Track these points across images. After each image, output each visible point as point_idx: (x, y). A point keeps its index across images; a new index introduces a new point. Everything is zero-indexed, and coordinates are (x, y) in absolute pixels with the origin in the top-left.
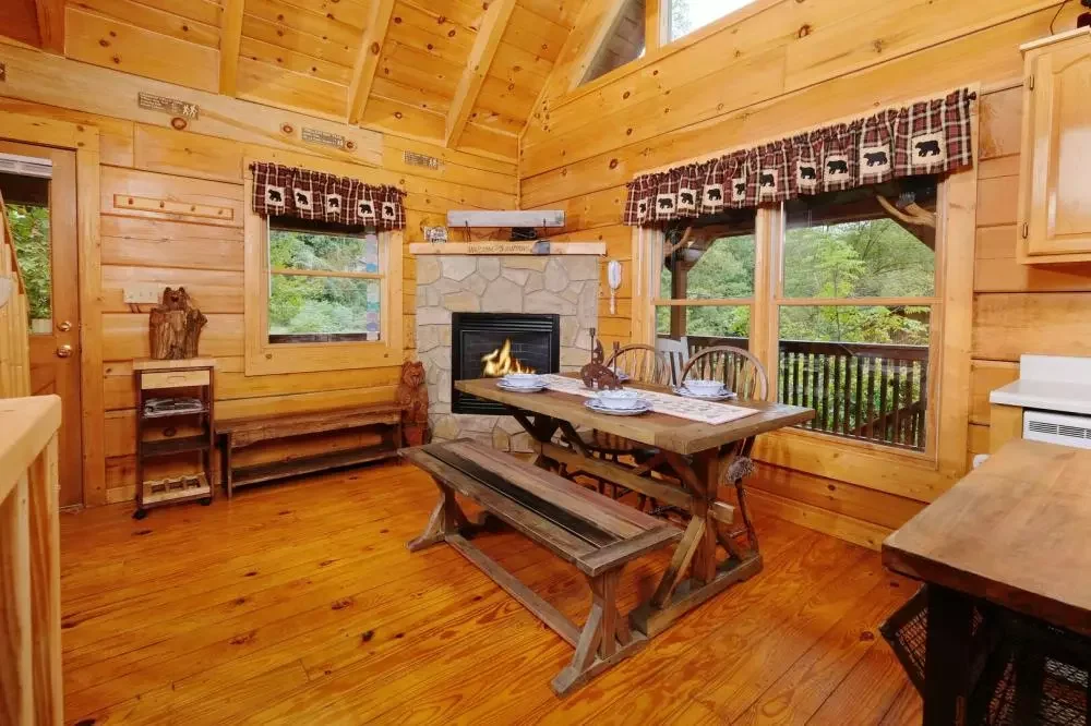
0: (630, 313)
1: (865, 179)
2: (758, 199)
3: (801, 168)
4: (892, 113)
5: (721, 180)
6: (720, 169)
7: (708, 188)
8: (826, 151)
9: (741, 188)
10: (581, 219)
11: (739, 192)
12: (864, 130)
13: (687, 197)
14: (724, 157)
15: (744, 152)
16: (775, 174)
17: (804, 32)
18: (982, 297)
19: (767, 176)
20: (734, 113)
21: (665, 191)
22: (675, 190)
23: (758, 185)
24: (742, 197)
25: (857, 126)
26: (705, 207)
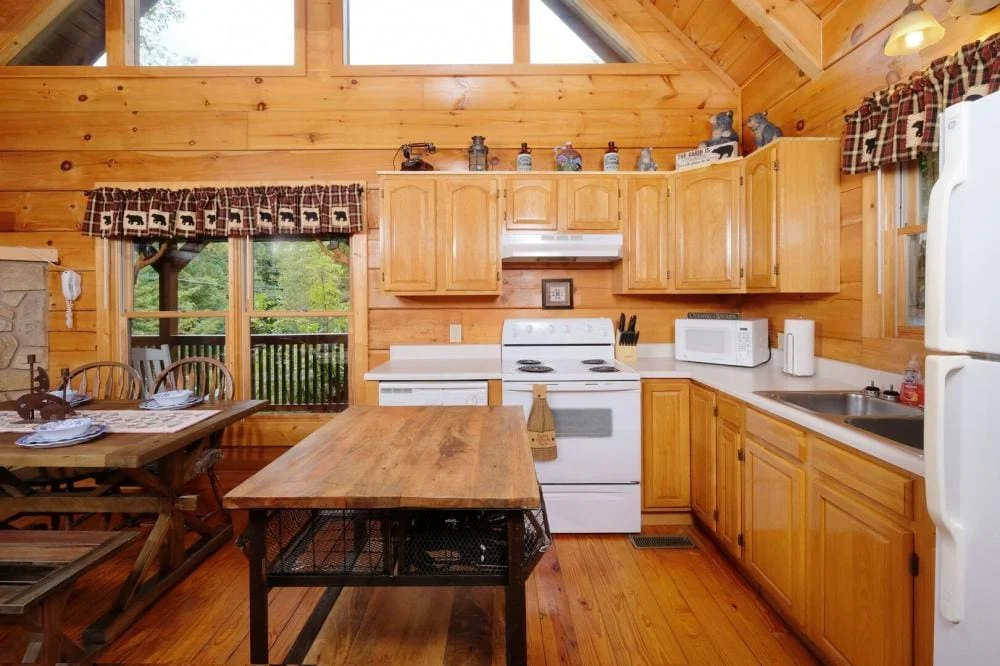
0: (95, 326)
1: (304, 229)
2: (227, 231)
3: (261, 213)
4: (320, 188)
5: (192, 208)
6: (192, 199)
7: (181, 213)
8: (278, 203)
9: (212, 219)
10: (17, 218)
11: (211, 222)
12: (303, 195)
13: (159, 219)
14: (196, 190)
15: (214, 189)
16: (241, 213)
17: (261, 107)
18: (372, 311)
19: (233, 214)
20: (205, 153)
21: (133, 207)
22: (145, 208)
23: (227, 219)
24: (213, 226)
25: (298, 190)
26: (178, 230)
